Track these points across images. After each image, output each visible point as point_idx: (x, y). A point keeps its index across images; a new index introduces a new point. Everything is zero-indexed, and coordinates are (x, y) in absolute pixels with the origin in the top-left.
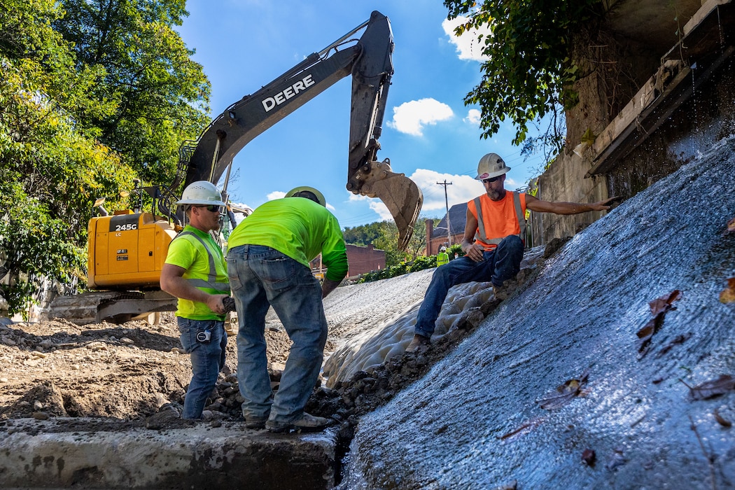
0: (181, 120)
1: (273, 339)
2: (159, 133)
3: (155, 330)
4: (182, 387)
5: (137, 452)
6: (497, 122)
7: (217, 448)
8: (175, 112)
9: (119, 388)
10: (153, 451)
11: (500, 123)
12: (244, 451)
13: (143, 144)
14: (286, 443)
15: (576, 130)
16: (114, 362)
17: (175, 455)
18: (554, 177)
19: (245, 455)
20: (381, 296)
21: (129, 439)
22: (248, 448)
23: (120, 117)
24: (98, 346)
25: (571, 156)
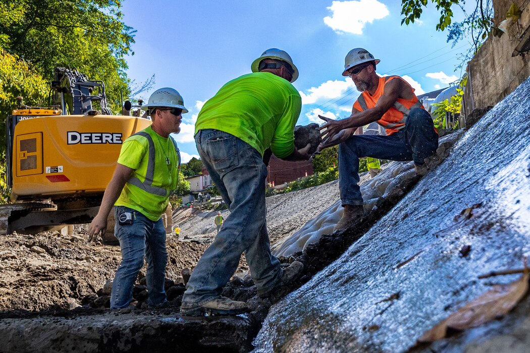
0: (92, 27)
1: (194, 250)
2: (70, 41)
3: (68, 239)
4: (94, 292)
5: (43, 336)
6: (419, 6)
7: (125, 329)
8: (87, 18)
9: (28, 291)
10: (59, 335)
11: (422, 7)
12: (153, 332)
13: (54, 53)
14: (196, 323)
15: (504, 9)
16: (25, 269)
17: (82, 338)
18: (484, 61)
19: (154, 336)
20: (309, 205)
21: (35, 324)
22: (157, 329)
23: (30, 26)
24: (8, 255)
25: (500, 37)
